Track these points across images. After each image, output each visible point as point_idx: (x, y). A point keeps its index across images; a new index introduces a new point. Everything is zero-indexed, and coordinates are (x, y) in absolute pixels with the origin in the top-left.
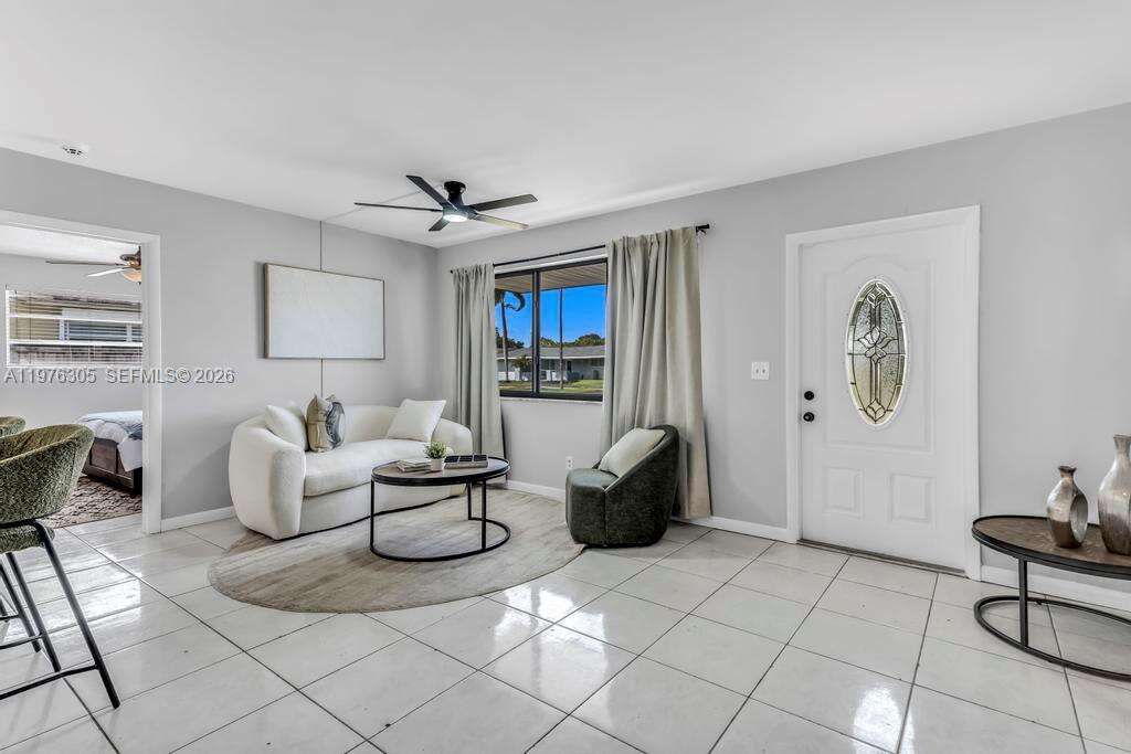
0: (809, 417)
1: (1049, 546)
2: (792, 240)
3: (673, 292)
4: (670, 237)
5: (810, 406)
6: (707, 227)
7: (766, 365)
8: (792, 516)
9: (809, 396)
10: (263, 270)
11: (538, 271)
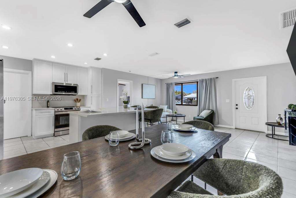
0: (237, 108)
1: (277, 125)
2: (234, 80)
3: (212, 88)
4: (211, 79)
5: (237, 107)
6: (218, 78)
7: (229, 100)
8: (234, 124)
9: (237, 105)
10: (142, 85)
11: (182, 83)
